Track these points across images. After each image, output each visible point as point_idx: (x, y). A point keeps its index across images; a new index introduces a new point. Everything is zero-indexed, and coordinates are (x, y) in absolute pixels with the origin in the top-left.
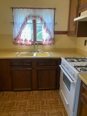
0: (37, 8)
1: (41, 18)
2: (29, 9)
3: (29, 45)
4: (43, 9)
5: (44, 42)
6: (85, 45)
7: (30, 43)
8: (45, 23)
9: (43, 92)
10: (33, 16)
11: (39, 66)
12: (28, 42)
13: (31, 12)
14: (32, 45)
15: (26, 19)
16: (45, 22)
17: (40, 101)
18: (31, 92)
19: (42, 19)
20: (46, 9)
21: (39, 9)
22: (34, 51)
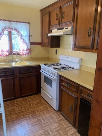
0: (13, 21)
1: (17, 30)
2: (5, 21)
3: (6, 55)
4: (18, 22)
5: (21, 52)
6: (56, 53)
7: (7, 54)
8: (21, 35)
9: (27, 98)
10: (9, 28)
11: (21, 74)
12: (5, 53)
13: (7, 24)
14: (9, 56)
15: (3, 30)
16: (21, 33)
17: (27, 104)
18: (15, 100)
19: (18, 32)
20: (21, 22)
21: (15, 22)
22: (12, 61)
